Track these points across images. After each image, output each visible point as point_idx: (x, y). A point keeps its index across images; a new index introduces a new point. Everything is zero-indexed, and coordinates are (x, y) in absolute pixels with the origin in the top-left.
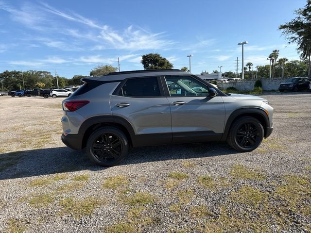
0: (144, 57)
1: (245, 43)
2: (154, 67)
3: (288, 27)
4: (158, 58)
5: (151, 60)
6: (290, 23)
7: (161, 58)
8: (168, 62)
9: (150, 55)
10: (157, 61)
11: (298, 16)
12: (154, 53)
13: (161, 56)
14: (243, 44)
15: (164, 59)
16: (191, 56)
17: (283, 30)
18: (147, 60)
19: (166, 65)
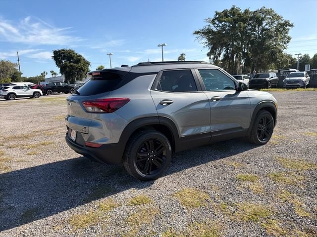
0: (55, 53)
1: (164, 45)
2: (68, 64)
3: (200, 33)
4: (73, 55)
5: (64, 56)
6: (203, 30)
7: (76, 54)
8: (84, 60)
9: (63, 50)
10: (72, 57)
11: (208, 24)
12: (68, 49)
13: (76, 52)
14: (162, 46)
15: (80, 56)
16: (110, 54)
17: (196, 35)
18: (59, 55)
19: (82, 62)
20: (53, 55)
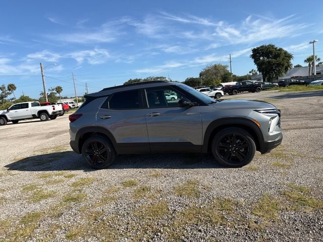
0: (254, 51)
2: (266, 61)
4: (272, 49)
5: (263, 53)
7: (276, 48)
8: (286, 53)
16: (314, 42)
18: (258, 53)
19: (282, 56)
20: (252, 54)
